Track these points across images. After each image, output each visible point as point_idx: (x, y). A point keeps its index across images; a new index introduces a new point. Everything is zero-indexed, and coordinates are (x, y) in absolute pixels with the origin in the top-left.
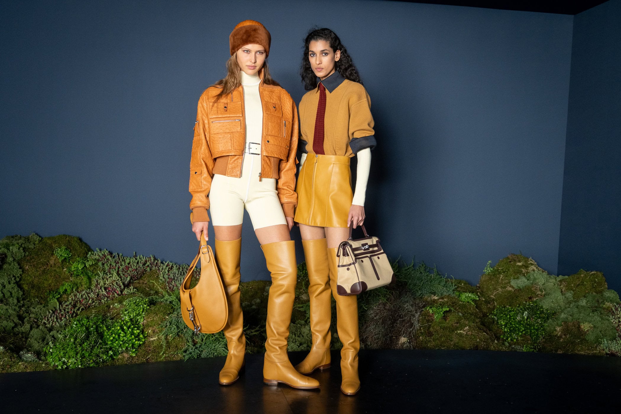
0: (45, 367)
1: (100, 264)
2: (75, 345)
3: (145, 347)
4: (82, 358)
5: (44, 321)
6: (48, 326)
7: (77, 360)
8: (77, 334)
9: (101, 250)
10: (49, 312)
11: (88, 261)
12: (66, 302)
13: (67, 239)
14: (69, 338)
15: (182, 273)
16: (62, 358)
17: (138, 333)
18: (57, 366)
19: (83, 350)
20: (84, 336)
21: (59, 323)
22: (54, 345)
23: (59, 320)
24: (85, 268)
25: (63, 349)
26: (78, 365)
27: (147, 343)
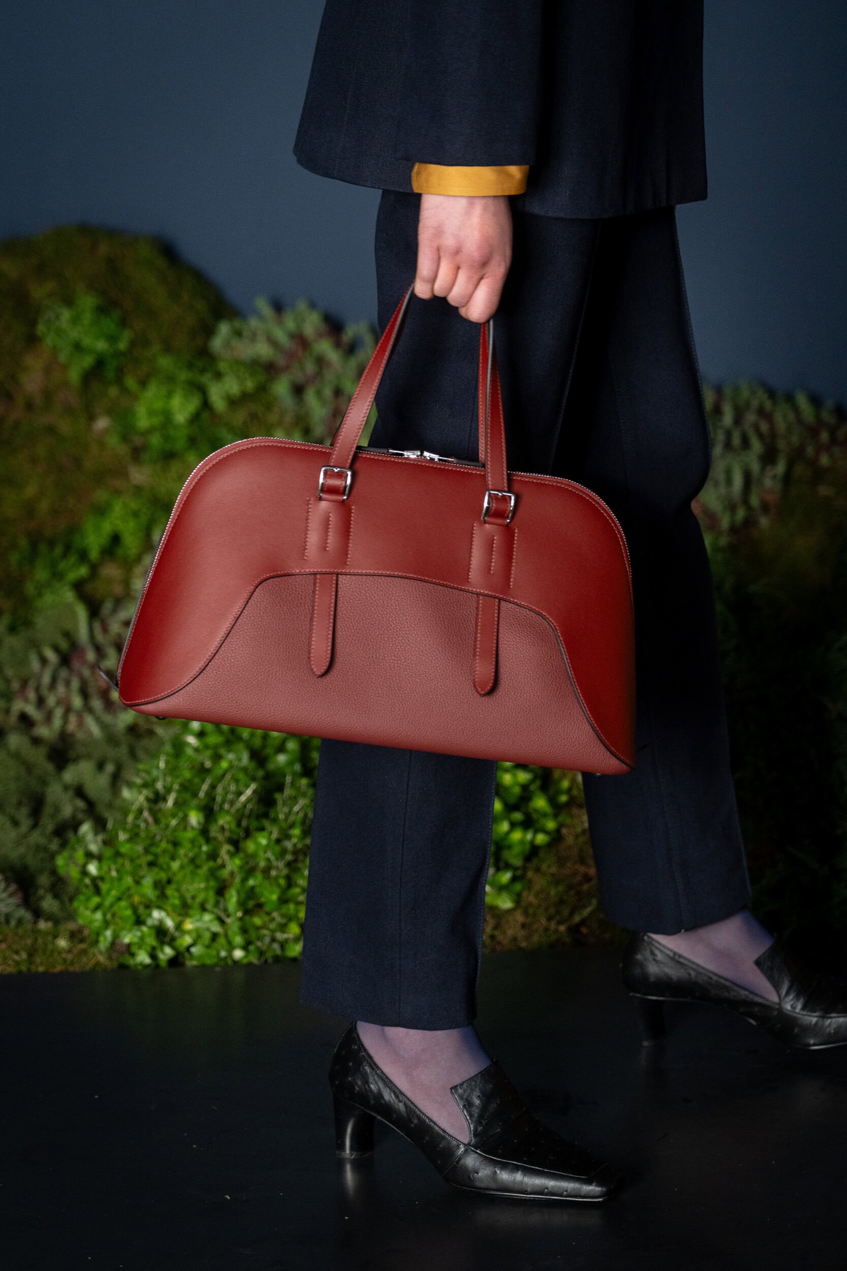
0: (70, 951)
1: (281, 388)
2: (208, 840)
3: (562, 861)
4: (247, 912)
5: (18, 706)
6: (43, 731)
7: (222, 922)
8: (213, 787)
9: (278, 307)
10: (44, 661)
11: (219, 375)
12: (119, 602)
13: (104, 249)
14: (176, 803)
15: (736, 441)
16: (148, 906)
17: (525, 787)
18: (129, 950)
19: (249, 871)
20: (249, 800)
21: (98, 720)
22: (105, 843)
23: (97, 704)
24: (205, 415)
25: (151, 864)
26: (231, 947)
27: (570, 840)
